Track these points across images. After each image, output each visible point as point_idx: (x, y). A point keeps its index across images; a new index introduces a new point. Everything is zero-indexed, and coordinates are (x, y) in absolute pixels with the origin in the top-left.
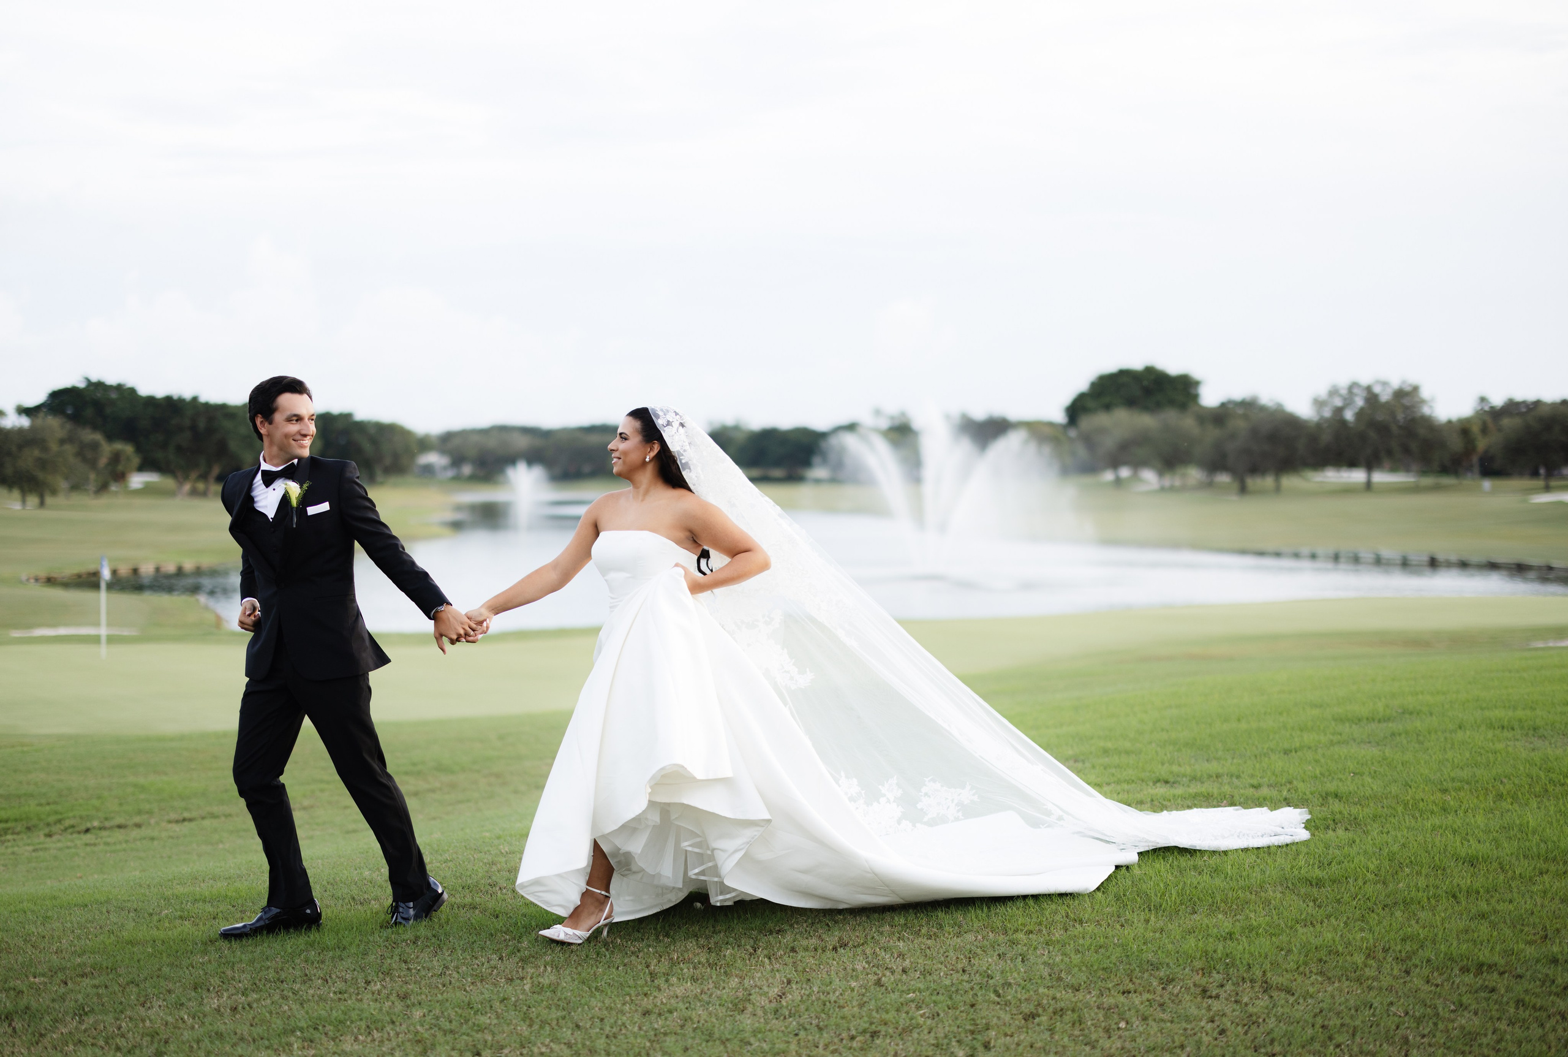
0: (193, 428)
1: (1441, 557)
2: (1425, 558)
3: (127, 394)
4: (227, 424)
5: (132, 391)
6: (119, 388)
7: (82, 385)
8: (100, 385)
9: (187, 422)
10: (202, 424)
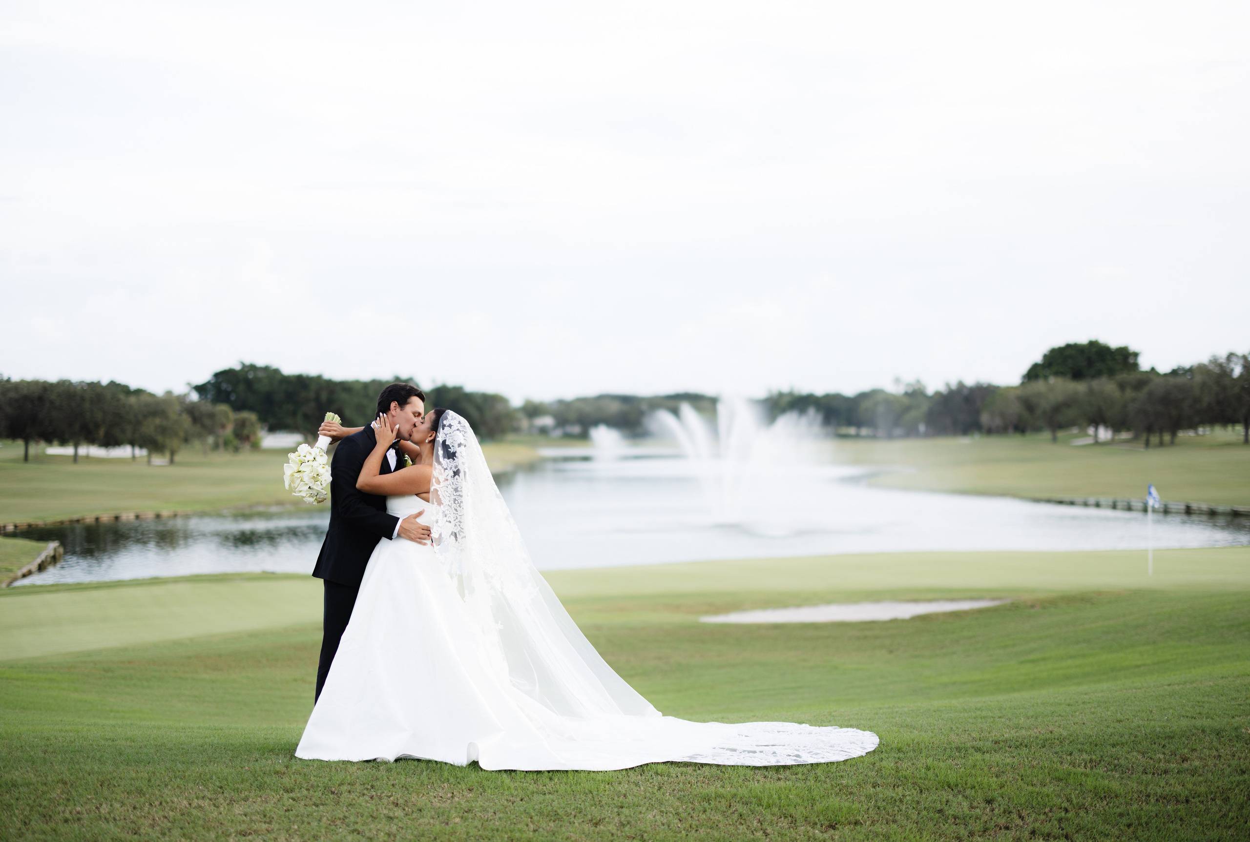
0: (317, 399)
1: (1194, 506)
2: (1182, 507)
3: (272, 374)
4: (344, 396)
5: (277, 371)
6: (266, 369)
7: (238, 367)
8: (253, 367)
9: (312, 395)
10: (324, 396)
